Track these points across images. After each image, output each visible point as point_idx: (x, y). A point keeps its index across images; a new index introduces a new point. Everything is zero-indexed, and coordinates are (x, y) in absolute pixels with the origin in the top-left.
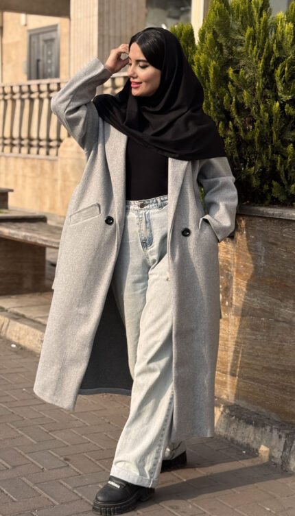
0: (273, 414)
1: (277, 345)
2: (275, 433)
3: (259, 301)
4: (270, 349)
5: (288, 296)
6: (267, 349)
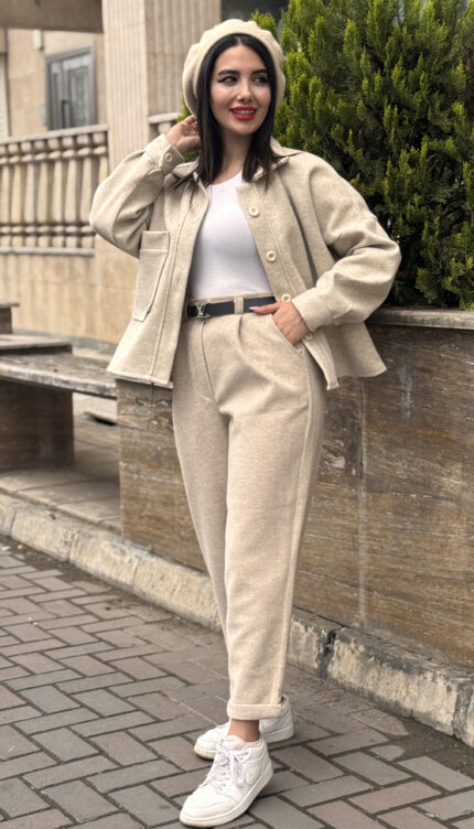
0: (437, 651)
1: (438, 537)
2: (441, 683)
3: (405, 467)
4: (426, 546)
5: (453, 456)
6: (423, 545)
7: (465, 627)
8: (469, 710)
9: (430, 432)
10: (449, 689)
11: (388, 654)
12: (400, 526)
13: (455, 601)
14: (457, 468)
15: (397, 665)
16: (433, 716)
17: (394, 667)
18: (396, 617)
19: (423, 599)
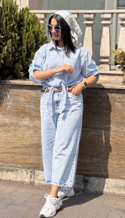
0: (19, 165)
1: (21, 136)
2: (24, 172)
3: (9, 120)
4: (17, 139)
5: (26, 116)
6: (15, 139)
7: (29, 158)
8: (35, 177)
9: (18, 111)
10: (27, 173)
11: (5, 168)
12: (7, 135)
13: (26, 152)
14: (28, 119)
15: (8, 170)
16: (23, 181)
17: (7, 171)
18: (5, 158)
19: (15, 153)
